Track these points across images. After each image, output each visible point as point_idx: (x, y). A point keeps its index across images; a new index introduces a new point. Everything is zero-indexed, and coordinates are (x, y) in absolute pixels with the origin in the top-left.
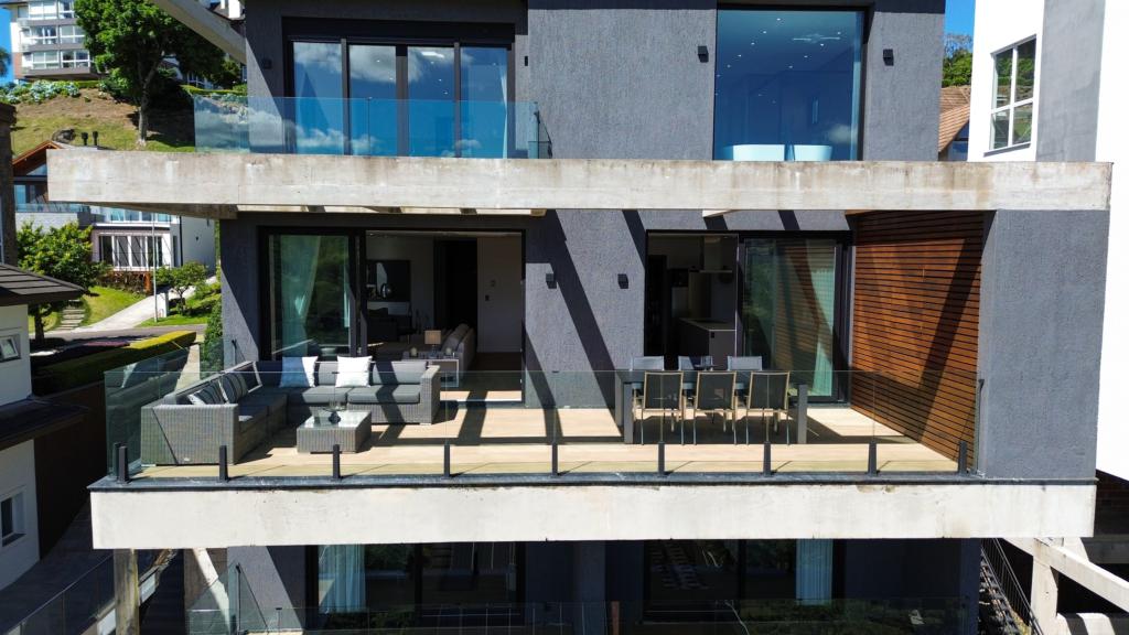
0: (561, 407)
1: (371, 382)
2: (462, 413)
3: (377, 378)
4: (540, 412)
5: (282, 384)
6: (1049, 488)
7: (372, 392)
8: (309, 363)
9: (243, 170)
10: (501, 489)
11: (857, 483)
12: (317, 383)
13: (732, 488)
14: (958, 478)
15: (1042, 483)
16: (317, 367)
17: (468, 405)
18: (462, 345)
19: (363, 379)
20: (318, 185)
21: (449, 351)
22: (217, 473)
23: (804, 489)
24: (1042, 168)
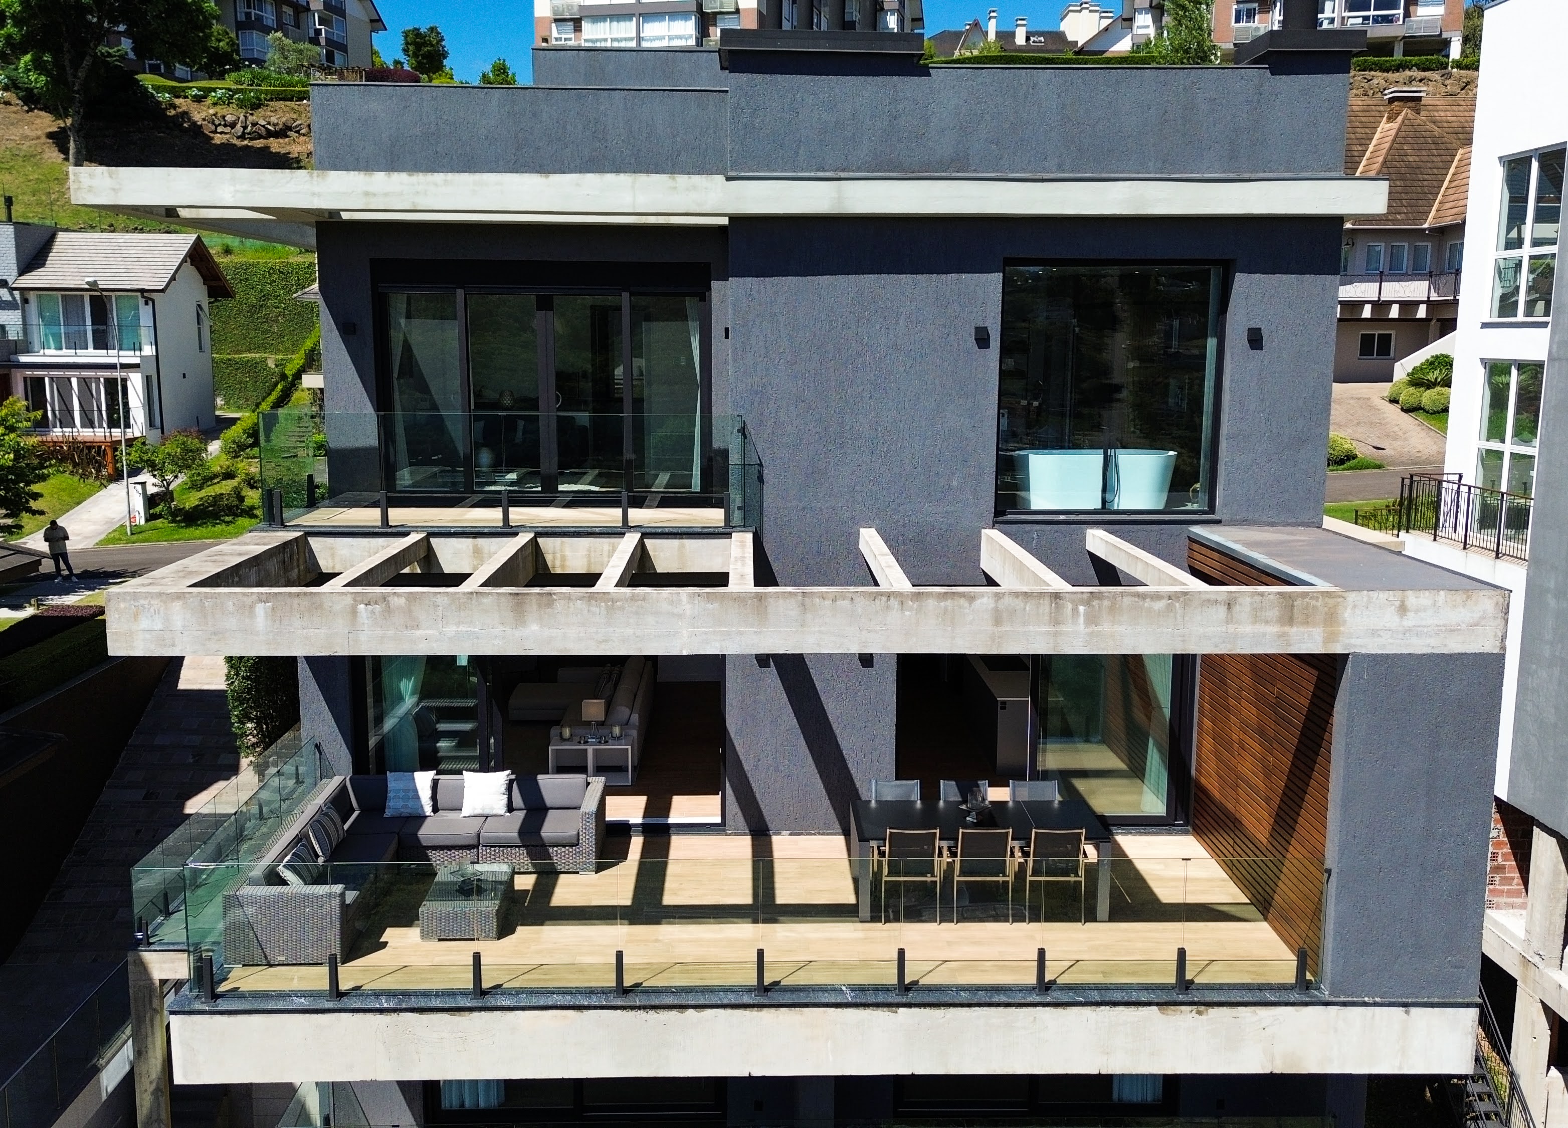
0: (778, 833)
1: (510, 808)
2: (637, 843)
3: (518, 800)
4: (746, 842)
5: (388, 813)
6: (1413, 1010)
7: (511, 826)
8: (423, 780)
9: (354, 612)
10: (691, 1012)
11: (1158, 1004)
12: (435, 809)
13: (993, 1009)
14: (1294, 997)
15: (1405, 1005)
16: (436, 784)
17: (646, 829)
18: (635, 717)
19: (499, 805)
20: (451, 630)
21: (617, 730)
22: (325, 985)
23: (1087, 1011)
24: (1412, 599)
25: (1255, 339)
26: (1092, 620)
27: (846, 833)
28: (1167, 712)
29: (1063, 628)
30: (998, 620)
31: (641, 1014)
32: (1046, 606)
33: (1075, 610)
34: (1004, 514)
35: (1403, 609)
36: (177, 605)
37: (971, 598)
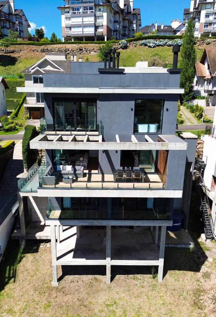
0: (105, 174)
1: (72, 170)
2: (87, 175)
3: (73, 169)
4: (101, 175)
5: (57, 170)
6: (175, 191)
7: (72, 172)
8: (61, 166)
9: (57, 144)
10: (95, 190)
11: (147, 190)
12: (63, 170)
13: (128, 190)
14: (162, 189)
15: (174, 190)
16: (63, 167)
17: (88, 174)
18: (87, 160)
19: (71, 170)
20: (68, 146)
21: (84, 162)
22: (54, 187)
23: (139, 190)
24: (177, 143)
25: (167, 110)
26: (140, 146)
27: (113, 174)
28: (155, 159)
29: (137, 147)
30: (129, 146)
31: (89, 190)
32: (135, 144)
33: (138, 145)
34: (135, 133)
35: (175, 145)
36: (37, 143)
37: (126, 143)
